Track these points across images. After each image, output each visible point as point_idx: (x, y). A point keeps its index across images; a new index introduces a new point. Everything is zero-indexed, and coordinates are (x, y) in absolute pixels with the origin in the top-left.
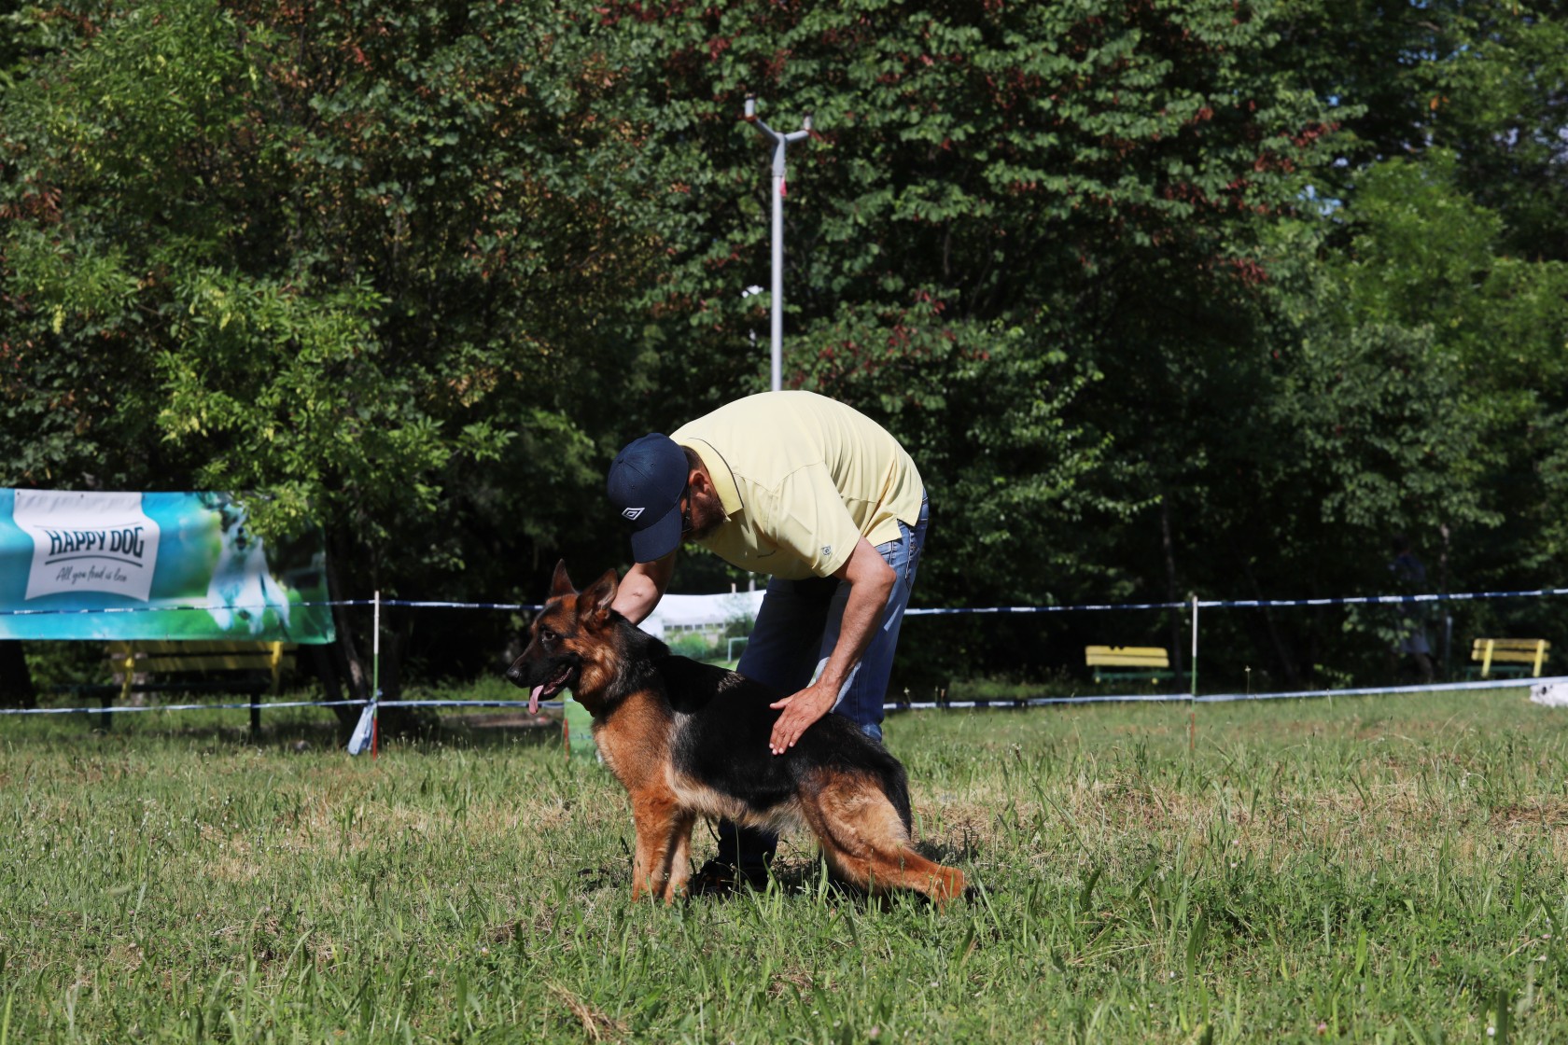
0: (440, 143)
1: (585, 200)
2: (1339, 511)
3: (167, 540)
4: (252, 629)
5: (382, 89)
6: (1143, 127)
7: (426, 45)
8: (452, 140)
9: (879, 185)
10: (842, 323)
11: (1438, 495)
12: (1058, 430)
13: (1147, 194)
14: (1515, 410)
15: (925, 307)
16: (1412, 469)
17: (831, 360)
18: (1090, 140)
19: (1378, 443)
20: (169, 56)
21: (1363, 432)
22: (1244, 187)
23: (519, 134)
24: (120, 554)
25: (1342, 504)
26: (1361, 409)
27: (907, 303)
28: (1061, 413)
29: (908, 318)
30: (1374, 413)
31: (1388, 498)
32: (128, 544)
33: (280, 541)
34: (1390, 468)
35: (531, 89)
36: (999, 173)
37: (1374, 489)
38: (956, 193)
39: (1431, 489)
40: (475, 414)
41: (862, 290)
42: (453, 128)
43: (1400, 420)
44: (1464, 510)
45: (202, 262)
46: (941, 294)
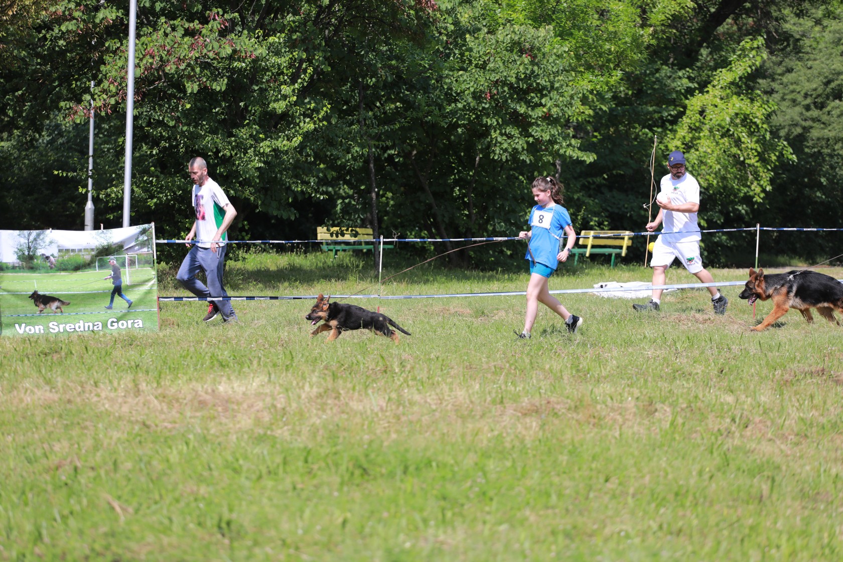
2: (486, 151)
10: (161, 33)
11: (552, 142)
15: (215, 25)
16: (535, 123)
19: (513, 105)
25: (488, 146)
26: (504, 83)
27: (205, 21)
29: (204, 31)
30: (511, 86)
31: (520, 143)
34: (523, 123)
37: (510, 136)
43: (528, 91)
44: (569, 152)
46: (226, 16)
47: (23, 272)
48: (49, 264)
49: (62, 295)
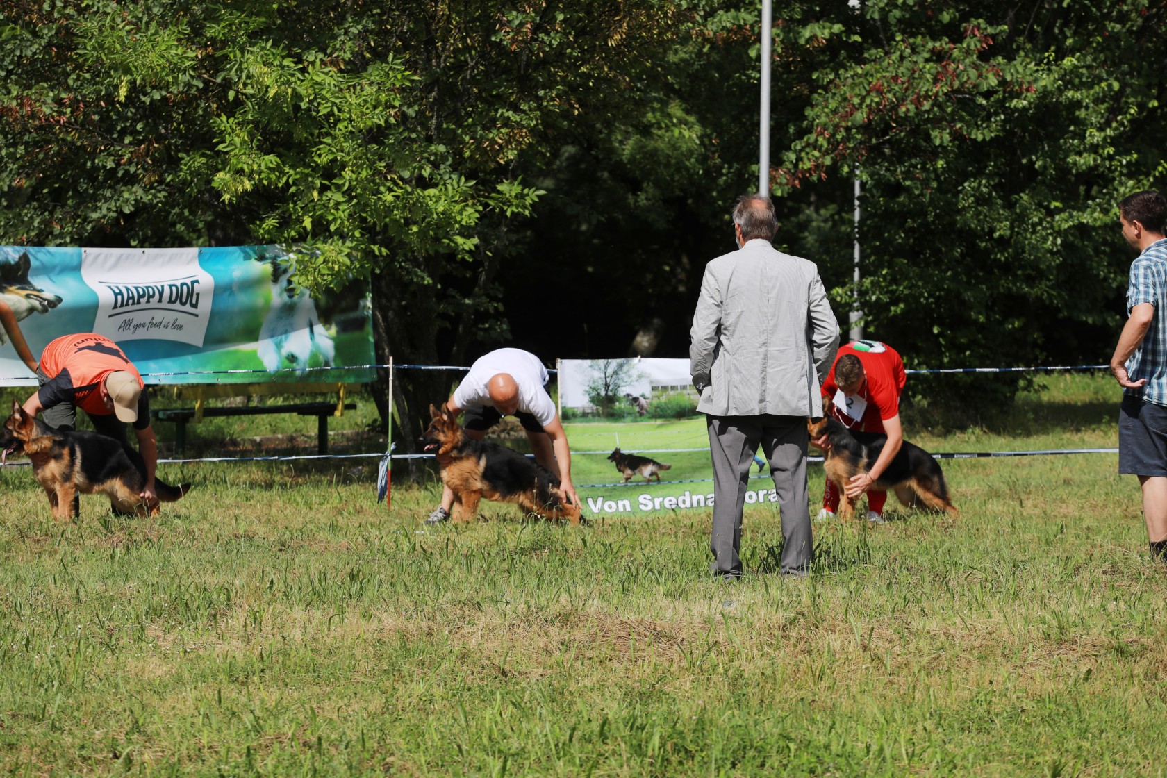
47: (598, 421)
48: (637, 409)
49: (657, 454)
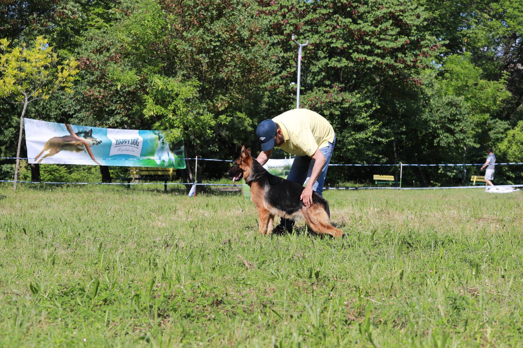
0: (215, 44)
1: (251, 60)
2: (438, 143)
3: (145, 142)
4: (166, 165)
5: (201, 30)
6: (392, 45)
7: (212, 20)
8: (218, 44)
9: (325, 58)
10: (315, 92)
11: (464, 139)
12: (368, 120)
13: (392, 62)
14: (484, 118)
15: (336, 89)
16: (457, 133)
17: (311, 101)
18: (378, 48)
19: (449, 126)
20: (148, 21)
21: (445, 123)
22: (417, 61)
23: (235, 42)
24: (133, 145)
25: (439, 141)
26: (445, 117)
27: (331, 87)
28: (369, 116)
29: (331, 91)
30: (448, 118)
31: (451, 139)
32: (135, 143)
33: (173, 143)
34: (452, 132)
35: (238, 31)
36: (355, 55)
37: (447, 137)
38: (344, 60)
39: (462, 137)
40: (222, 113)
41: (320, 84)
42: (219, 41)
43: (454, 120)
44: (470, 143)
45: (155, 73)
46: (340, 86)
